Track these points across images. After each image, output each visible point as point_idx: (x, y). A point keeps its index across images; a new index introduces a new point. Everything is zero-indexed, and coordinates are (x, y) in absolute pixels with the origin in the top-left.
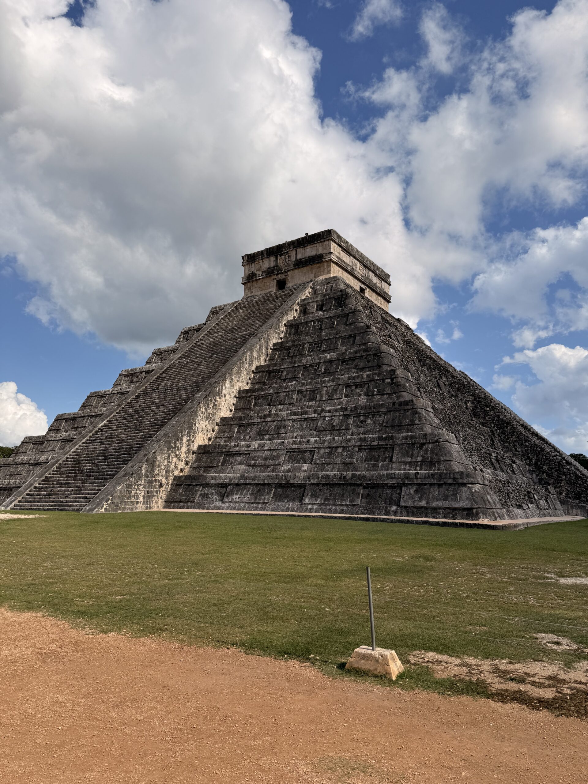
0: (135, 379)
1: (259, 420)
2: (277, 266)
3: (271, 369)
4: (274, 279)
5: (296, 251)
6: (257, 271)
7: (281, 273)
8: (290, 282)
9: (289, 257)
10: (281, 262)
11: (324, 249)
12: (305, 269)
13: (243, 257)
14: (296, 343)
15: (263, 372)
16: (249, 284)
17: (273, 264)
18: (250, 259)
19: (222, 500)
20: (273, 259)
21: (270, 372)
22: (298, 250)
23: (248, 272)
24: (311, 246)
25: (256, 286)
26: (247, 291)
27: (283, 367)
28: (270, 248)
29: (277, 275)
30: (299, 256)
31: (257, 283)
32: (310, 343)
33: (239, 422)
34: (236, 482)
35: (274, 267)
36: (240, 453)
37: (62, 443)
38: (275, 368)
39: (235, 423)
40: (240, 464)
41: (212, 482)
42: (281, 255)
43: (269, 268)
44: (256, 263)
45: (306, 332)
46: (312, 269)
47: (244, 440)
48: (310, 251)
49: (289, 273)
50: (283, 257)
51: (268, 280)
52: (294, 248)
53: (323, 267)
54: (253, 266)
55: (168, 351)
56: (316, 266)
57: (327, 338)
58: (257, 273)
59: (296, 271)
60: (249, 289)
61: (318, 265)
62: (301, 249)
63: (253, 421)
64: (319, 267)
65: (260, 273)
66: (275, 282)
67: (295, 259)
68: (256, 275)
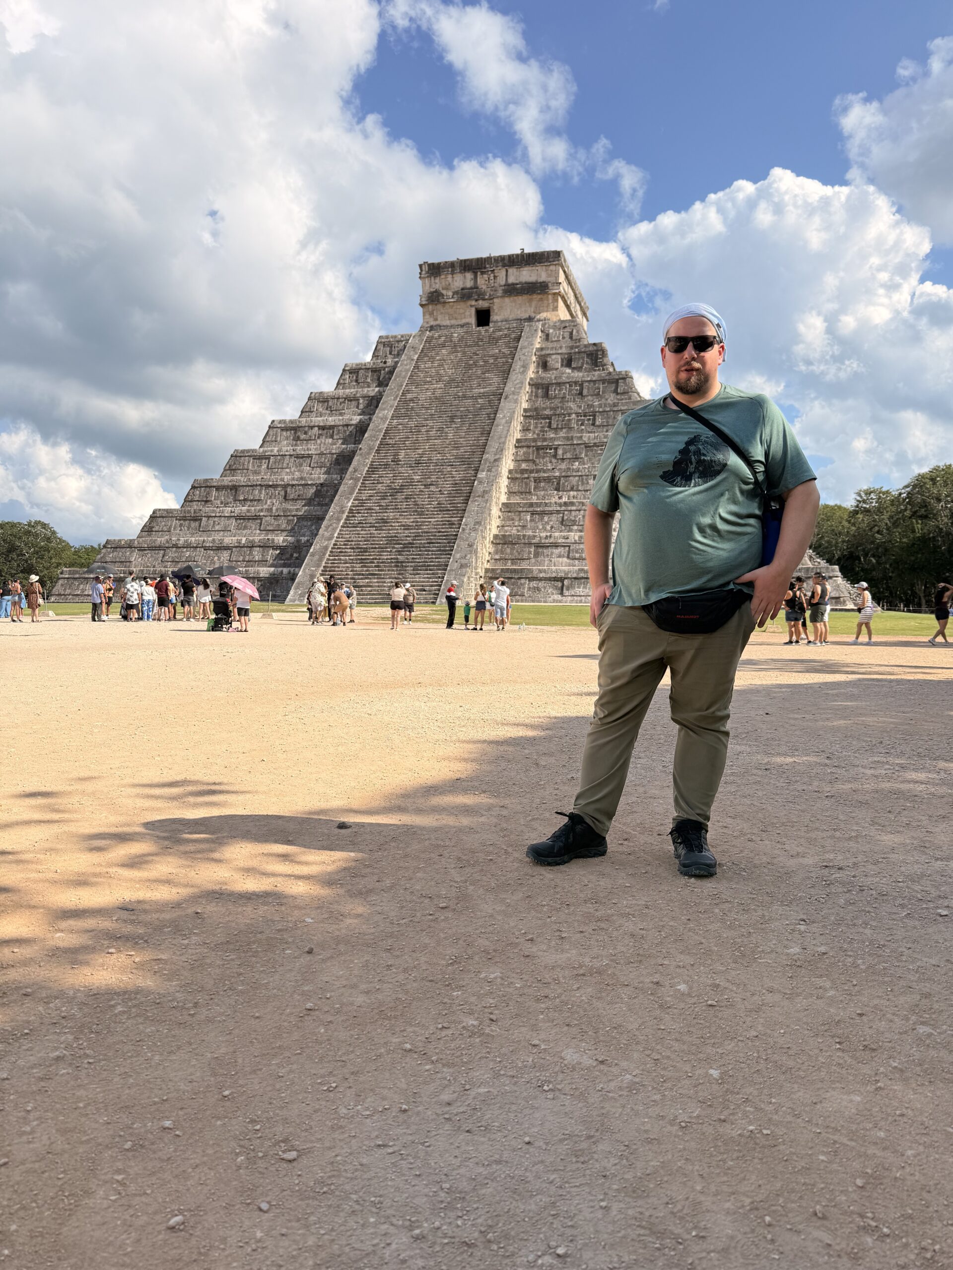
0: (303, 436)
1: (558, 508)
2: (476, 287)
3: (539, 444)
4: (471, 306)
5: (507, 271)
6: (443, 289)
7: (484, 299)
8: (496, 314)
9: (495, 277)
10: (482, 281)
11: (549, 276)
12: (520, 299)
13: (421, 266)
14: (558, 412)
15: (528, 447)
16: (430, 307)
17: (469, 284)
18: (433, 270)
19: (562, 594)
20: (469, 276)
21: (538, 448)
22: (511, 270)
23: (428, 289)
24: (530, 268)
25: (442, 311)
26: (427, 316)
27: (556, 443)
28: (465, 261)
29: (476, 300)
30: (511, 280)
31: (444, 306)
32: (578, 414)
33: (531, 509)
34: (575, 575)
35: (471, 288)
36: (556, 545)
37: (239, 521)
38: (545, 444)
39: (525, 509)
40: (559, 556)
41: (541, 575)
42: (482, 273)
43: (462, 289)
44: (443, 277)
45: (561, 396)
46: (530, 301)
47: (545, 530)
48: (527, 275)
49: (495, 300)
50: (485, 276)
51: (462, 305)
52: (504, 266)
53: (548, 300)
54: (437, 280)
55: (338, 398)
56: (535, 297)
57: (601, 410)
58: (444, 292)
59: (507, 300)
60: (431, 314)
61: (539, 296)
62: (515, 270)
63: (550, 509)
64: (541, 300)
65: (450, 294)
66: (473, 310)
67: (503, 283)
68: (443, 295)
